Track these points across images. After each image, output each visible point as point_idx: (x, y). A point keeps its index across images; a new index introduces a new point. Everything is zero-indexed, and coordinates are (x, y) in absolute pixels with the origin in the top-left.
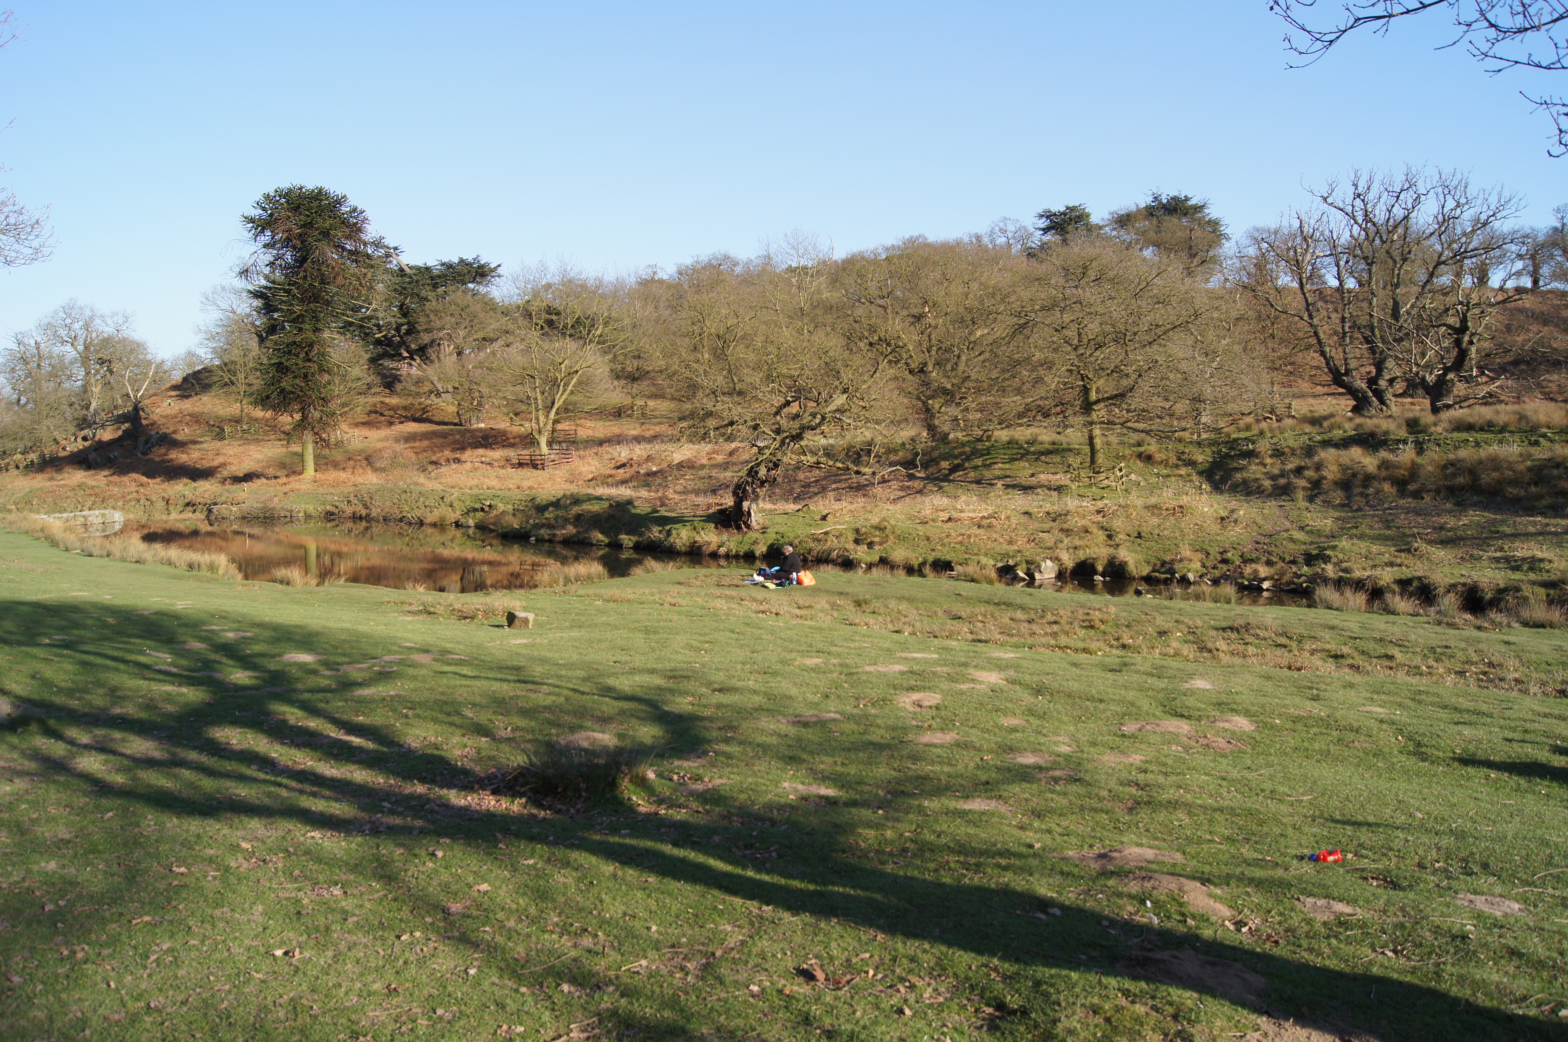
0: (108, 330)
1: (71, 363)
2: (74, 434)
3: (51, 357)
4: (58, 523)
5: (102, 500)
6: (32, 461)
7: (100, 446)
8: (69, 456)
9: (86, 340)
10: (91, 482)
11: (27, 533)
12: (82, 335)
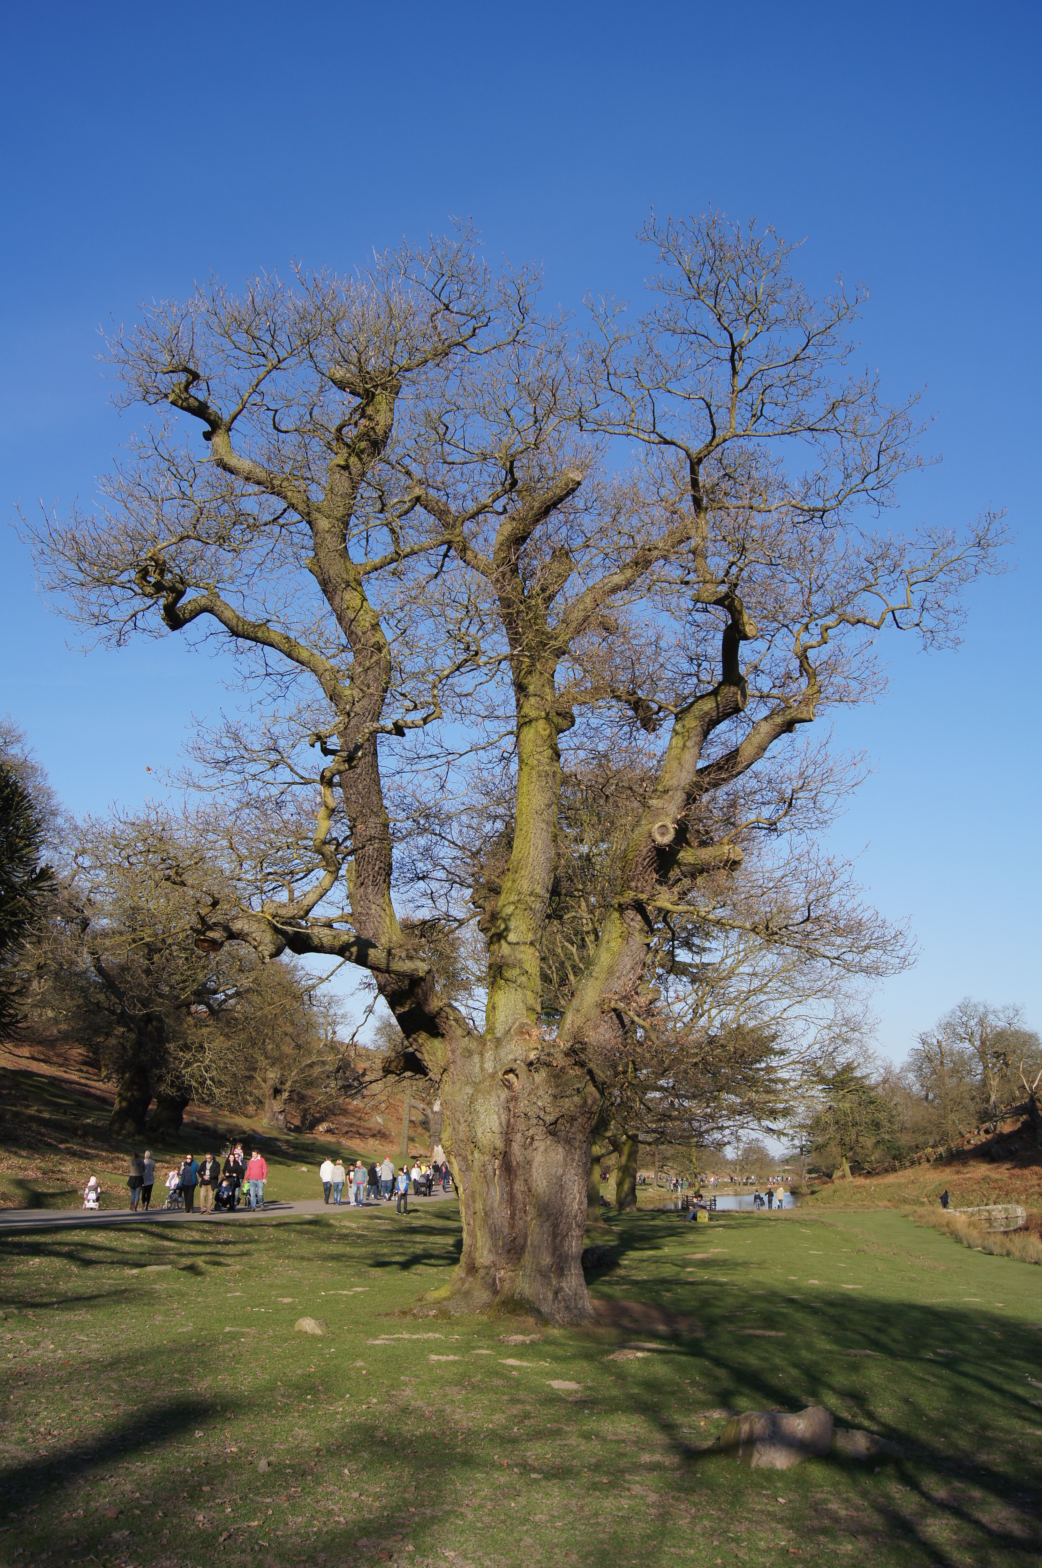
0: (1002, 1024)
1: (970, 1059)
2: (977, 1127)
3: (952, 1054)
4: (964, 1217)
5: (1006, 1194)
6: (941, 1155)
7: (1002, 1139)
8: (974, 1149)
9: (981, 1036)
10: (994, 1175)
11: (934, 1227)
12: (977, 1030)
